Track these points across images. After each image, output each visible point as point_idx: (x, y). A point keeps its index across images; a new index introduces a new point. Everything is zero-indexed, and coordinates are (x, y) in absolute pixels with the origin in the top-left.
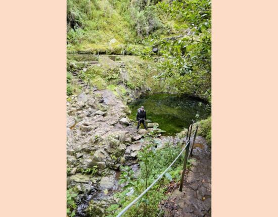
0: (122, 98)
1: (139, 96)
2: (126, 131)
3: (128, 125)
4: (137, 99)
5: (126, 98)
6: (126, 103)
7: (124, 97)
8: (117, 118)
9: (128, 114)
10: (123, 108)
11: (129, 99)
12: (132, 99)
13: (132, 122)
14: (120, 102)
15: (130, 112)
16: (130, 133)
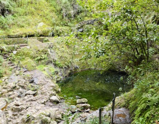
0: (52, 77)
1: (68, 74)
2: (57, 109)
3: (58, 102)
4: (66, 77)
5: (55, 77)
6: (55, 82)
7: (53, 76)
8: (48, 97)
9: (58, 92)
10: (53, 86)
11: (58, 78)
12: (61, 77)
13: (61, 99)
14: (50, 81)
15: (60, 90)
16: (60, 110)
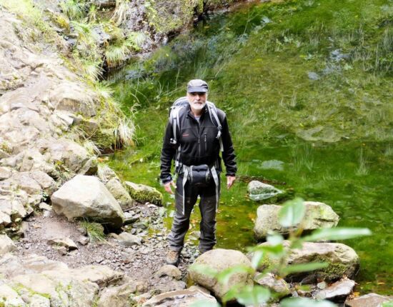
0: (66, 32)
1: (188, 14)
2: (106, 272)
3: (112, 225)
4: (172, 35)
5: (93, 34)
6: (93, 70)
7: (79, 26)
8: (37, 179)
9: (113, 149)
10: (74, 105)
11: (113, 42)
12: (139, 38)
13: (140, 200)
14: (52, 61)
15: (126, 131)
16: (132, 282)
